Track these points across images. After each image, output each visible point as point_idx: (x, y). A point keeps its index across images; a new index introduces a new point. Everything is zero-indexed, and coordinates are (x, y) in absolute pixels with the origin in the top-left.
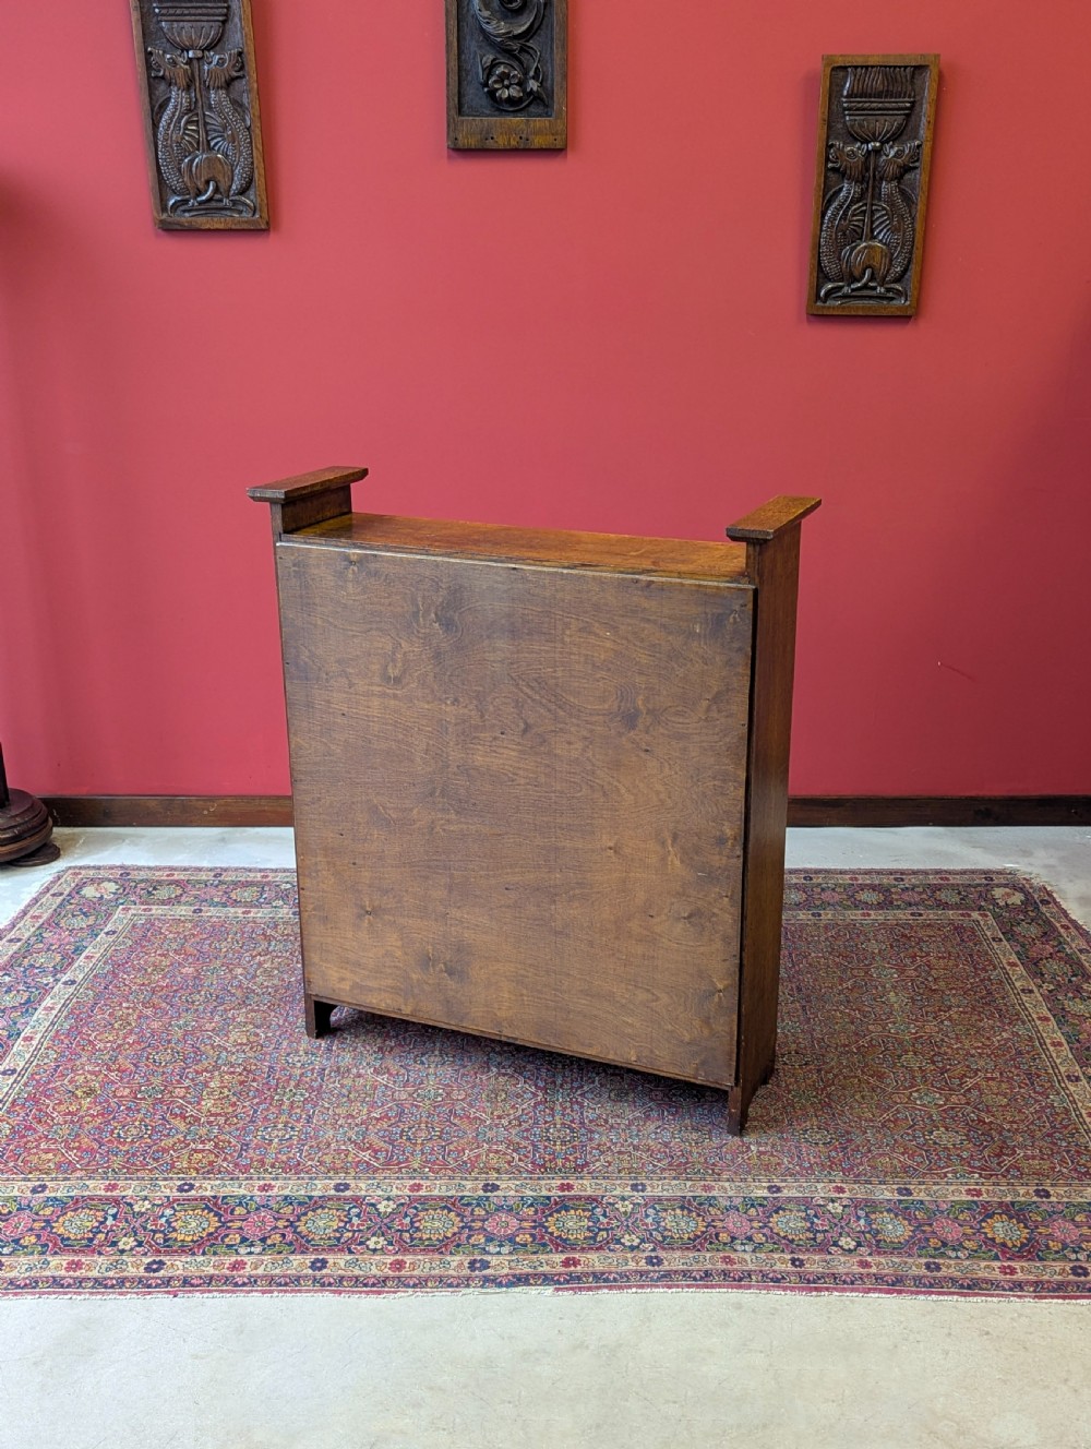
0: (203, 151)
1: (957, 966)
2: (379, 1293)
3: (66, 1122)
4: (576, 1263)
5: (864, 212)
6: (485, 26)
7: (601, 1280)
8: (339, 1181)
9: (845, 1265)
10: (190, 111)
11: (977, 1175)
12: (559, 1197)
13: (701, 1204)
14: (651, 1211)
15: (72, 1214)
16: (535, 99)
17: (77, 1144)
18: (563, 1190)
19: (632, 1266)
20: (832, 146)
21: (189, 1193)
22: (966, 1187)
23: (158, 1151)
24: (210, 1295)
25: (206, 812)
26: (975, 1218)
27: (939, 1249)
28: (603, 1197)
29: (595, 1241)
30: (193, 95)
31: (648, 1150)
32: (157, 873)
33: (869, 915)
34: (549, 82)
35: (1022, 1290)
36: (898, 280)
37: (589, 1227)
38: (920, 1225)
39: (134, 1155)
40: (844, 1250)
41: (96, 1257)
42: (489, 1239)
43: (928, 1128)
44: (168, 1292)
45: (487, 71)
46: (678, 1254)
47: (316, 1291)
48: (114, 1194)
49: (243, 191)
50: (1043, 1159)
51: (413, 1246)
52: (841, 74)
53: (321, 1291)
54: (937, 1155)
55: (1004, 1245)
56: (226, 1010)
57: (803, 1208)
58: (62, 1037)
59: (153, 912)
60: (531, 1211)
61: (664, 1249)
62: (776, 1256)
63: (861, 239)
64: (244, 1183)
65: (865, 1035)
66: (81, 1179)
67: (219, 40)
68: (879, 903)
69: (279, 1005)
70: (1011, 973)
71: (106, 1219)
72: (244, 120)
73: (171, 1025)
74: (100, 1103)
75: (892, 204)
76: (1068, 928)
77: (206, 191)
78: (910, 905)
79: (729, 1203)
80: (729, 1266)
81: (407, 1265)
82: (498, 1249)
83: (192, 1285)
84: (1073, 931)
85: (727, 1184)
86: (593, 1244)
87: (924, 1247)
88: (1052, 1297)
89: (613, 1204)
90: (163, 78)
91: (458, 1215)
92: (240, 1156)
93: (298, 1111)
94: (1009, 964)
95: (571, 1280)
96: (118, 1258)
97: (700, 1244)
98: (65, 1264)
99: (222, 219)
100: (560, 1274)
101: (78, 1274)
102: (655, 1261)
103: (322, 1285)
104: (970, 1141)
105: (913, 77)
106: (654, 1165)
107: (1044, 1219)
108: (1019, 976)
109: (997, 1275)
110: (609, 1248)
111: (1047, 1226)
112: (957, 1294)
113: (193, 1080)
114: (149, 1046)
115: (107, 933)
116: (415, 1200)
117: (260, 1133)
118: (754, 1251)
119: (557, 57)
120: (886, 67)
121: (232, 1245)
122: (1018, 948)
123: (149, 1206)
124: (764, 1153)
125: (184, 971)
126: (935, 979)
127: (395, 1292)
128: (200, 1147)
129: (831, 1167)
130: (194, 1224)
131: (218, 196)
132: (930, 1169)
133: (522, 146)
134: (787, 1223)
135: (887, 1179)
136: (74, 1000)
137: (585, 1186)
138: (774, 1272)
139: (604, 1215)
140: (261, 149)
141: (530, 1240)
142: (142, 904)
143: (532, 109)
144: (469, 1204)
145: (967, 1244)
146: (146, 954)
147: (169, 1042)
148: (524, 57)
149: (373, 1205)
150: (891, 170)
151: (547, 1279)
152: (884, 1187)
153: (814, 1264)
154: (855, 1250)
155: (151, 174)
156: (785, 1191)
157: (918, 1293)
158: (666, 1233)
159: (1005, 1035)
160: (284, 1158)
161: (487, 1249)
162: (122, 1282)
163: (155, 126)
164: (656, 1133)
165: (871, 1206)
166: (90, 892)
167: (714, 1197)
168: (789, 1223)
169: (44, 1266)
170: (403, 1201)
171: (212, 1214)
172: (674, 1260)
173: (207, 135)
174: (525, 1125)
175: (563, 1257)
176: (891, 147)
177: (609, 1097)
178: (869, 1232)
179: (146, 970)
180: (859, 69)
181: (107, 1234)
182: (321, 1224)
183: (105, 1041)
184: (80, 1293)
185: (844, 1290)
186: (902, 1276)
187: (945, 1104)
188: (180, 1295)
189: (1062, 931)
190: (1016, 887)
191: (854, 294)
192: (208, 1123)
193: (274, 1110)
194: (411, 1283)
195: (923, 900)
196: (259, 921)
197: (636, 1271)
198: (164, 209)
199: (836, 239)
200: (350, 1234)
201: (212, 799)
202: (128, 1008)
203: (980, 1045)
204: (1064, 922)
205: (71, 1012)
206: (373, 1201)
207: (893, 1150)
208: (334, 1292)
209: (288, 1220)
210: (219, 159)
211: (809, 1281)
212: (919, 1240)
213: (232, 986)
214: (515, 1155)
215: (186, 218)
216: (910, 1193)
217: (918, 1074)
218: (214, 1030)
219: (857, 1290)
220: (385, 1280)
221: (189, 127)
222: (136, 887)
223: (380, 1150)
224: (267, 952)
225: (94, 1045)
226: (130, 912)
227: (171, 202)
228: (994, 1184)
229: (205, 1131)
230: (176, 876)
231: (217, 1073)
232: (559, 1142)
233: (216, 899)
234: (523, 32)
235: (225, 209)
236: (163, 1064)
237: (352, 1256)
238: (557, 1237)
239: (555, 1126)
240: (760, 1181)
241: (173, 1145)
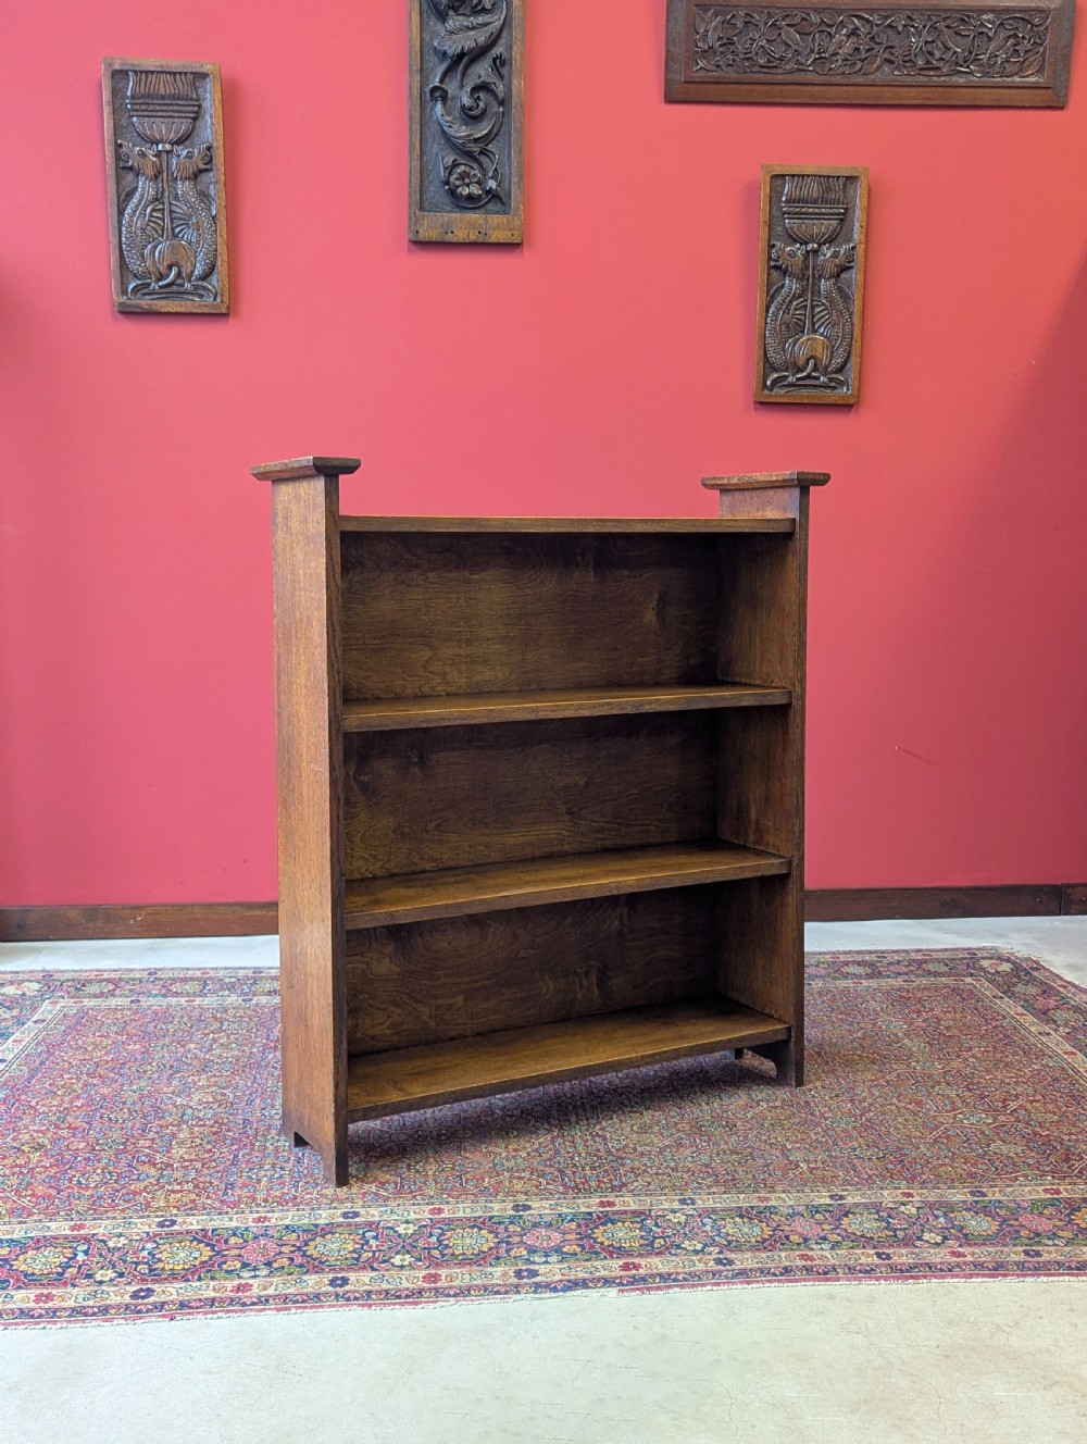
0: (168, 238)
1: (966, 1017)
2: (416, 1304)
3: (14, 1174)
4: (636, 1267)
5: (806, 306)
6: (446, 129)
7: (668, 1280)
8: (346, 1210)
9: (937, 1256)
10: (156, 199)
11: (1050, 1178)
12: (601, 1212)
13: (760, 1213)
14: (706, 1220)
15: (35, 1252)
16: (493, 196)
17: (30, 1192)
18: (604, 1207)
19: (700, 1267)
20: (773, 246)
21: (172, 1228)
22: (1042, 1188)
23: (128, 1194)
24: (215, 1316)
25: (132, 922)
26: (1061, 1213)
27: (1033, 1238)
28: (650, 1211)
29: (653, 1247)
30: (160, 185)
31: (688, 1171)
32: (84, 974)
33: (860, 983)
34: (507, 183)
36: (839, 371)
37: (642, 1236)
38: (1005, 1220)
39: (100, 1198)
40: (931, 1243)
41: (70, 1289)
43: (983, 1141)
44: (163, 1316)
45: (447, 171)
46: (749, 1255)
47: (341, 1306)
48: (82, 1232)
49: (205, 277)
51: (446, 1261)
52: (779, 182)
53: (347, 1305)
54: (1001, 1162)
56: (183, 1077)
57: (873, 1211)
59: (84, 1004)
60: (573, 1225)
61: (731, 1251)
62: (858, 1252)
63: (803, 332)
64: (235, 1216)
65: (890, 1072)
66: (40, 1221)
67: (190, 135)
68: (868, 974)
69: (243, 1071)
70: (1022, 1020)
71: (76, 1255)
72: (210, 210)
73: (123, 1090)
74: (52, 1156)
75: (831, 301)
76: (1066, 987)
77: (168, 276)
78: (900, 974)
79: (791, 1211)
80: (809, 1262)
81: (443, 1278)
82: (544, 1259)
83: (191, 1308)
84: (1073, 990)
85: (784, 1195)
86: (650, 1249)
87: (1016, 1238)
89: (664, 1216)
90: (131, 168)
91: (491, 1232)
92: (226, 1194)
93: (286, 1154)
94: (1017, 1014)
95: (635, 1282)
96: (96, 1288)
97: (771, 1245)
98: (32, 1297)
99: (183, 303)
100: (621, 1277)
101: (50, 1304)
102: (725, 1261)
103: (346, 1299)
104: (1032, 1150)
105: (845, 187)
106: (698, 1183)
108: (1032, 1024)
110: (670, 1253)
112: (1068, 1275)
113: (157, 1133)
114: (101, 1107)
115: (36, 1022)
116: (438, 1222)
117: (245, 1174)
118: (832, 1248)
119: (514, 161)
120: (820, 176)
121: (233, 1271)
122: (1022, 1003)
123: (126, 1242)
124: (816, 1169)
125: (129, 1048)
126: (947, 1028)
127: (435, 1302)
128: (178, 1187)
129: (891, 1177)
130: (183, 1255)
131: (179, 281)
132: (999, 1175)
133: (481, 241)
134: (861, 1224)
135: (956, 1184)
136: (7, 1075)
137: (630, 1203)
138: (861, 1265)
139: (657, 1225)
140: (225, 237)
141: (579, 1249)
142: (72, 997)
143: (489, 207)
144: (500, 1223)
145: (1061, 1233)
146: (83, 1036)
147: (124, 1103)
148: (483, 159)
149: (392, 1228)
150: (830, 268)
151: (607, 1282)
152: (955, 1191)
153: (902, 1256)
154: (943, 1242)
155: (114, 259)
156: (849, 1199)
157: (1024, 1276)
158: (729, 1238)
159: (1035, 1067)
160: (278, 1193)
161: (531, 1259)
163: (121, 213)
164: (692, 1157)
165: (949, 1208)
166: (10, 990)
167: (773, 1207)
168: (865, 1224)
169: (7, 1300)
170: (424, 1223)
171: (203, 1245)
172: (745, 1260)
173: (172, 223)
174: (545, 1156)
175: (621, 1262)
176: (828, 249)
178: (953, 1228)
179: (85, 1048)
180: (796, 177)
181: (80, 1267)
182: (334, 1246)
183: (48, 1105)
184: (55, 1322)
185: (943, 1277)
186: (1002, 1262)
187: (994, 1122)
188: (179, 1317)
189: (1061, 989)
190: (1002, 959)
191: (799, 383)
192: (183, 1167)
193: (258, 1154)
194: (452, 1293)
195: (912, 971)
196: (206, 1007)
197: (707, 1272)
198: (124, 292)
199: (780, 331)
200: (370, 1254)
201: (138, 908)
202: (71, 1078)
203: (1013, 1075)
204: (1060, 983)
205: (6, 1084)
206: (389, 1225)
207: (953, 1160)
208: (363, 1305)
209: (294, 1246)
210: (183, 246)
212: (1009, 1232)
213: (186, 1058)
214: (541, 1180)
215: (145, 302)
216: (985, 1195)
217: (957, 1100)
218: (173, 1093)
219: (957, 1276)
220: (421, 1292)
221: (154, 214)
222: (61, 985)
223: (388, 1182)
224: (220, 1030)
225: (36, 1110)
226: (58, 1007)
227: (131, 287)
228: (1070, 1184)
229: (181, 1174)
230: (105, 976)
231: (184, 1126)
232: (587, 1168)
233: (154, 992)
234: (482, 137)
235: (185, 293)
236: (121, 1121)
237: (377, 1273)
238: (609, 1246)
239: (580, 1155)
240: (818, 1191)
241: (145, 1188)
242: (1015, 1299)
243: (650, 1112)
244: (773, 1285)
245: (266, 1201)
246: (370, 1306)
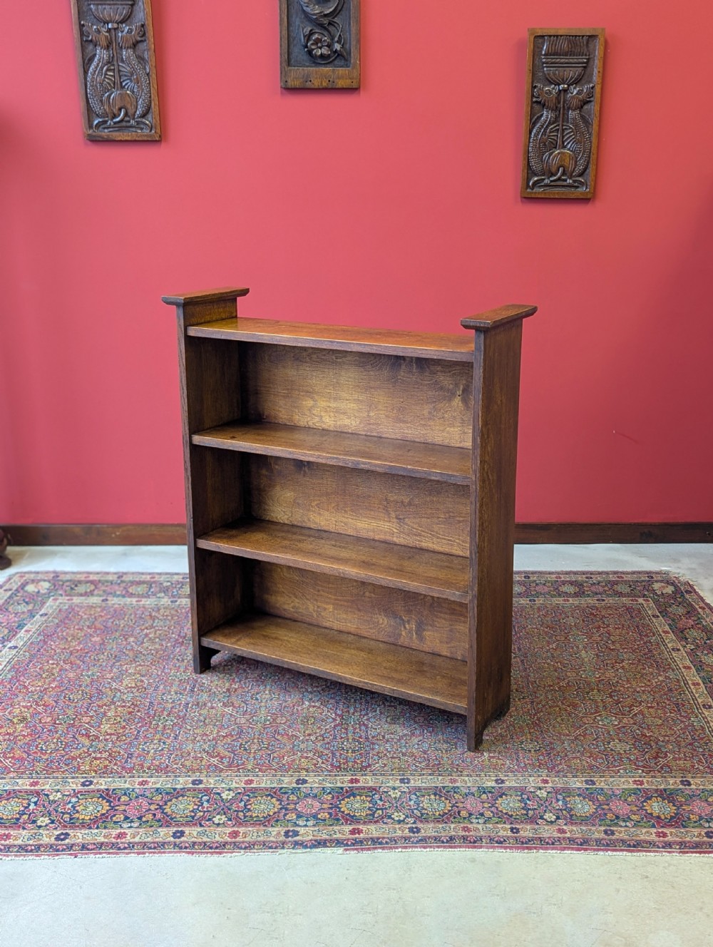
0: (118, 89)
1: (628, 633)
2: (220, 853)
3: (5, 740)
4: (360, 832)
5: (558, 129)
6: (305, 8)
7: (377, 843)
8: (195, 778)
9: (548, 832)
10: (109, 62)
11: (640, 771)
12: (349, 787)
13: (448, 792)
14: (413, 797)
15: (6, 802)
16: (338, 55)
17: (12, 755)
18: (352, 783)
19: (399, 833)
20: (535, 87)
21: (90, 787)
22: (633, 779)
24: (101, 856)
25: (113, 535)
26: (639, 800)
27: (614, 820)
28: (380, 787)
29: (374, 817)
30: (111, 52)
31: (412, 756)
32: (78, 576)
33: (568, 601)
34: (348, 45)
35: (671, 847)
36: (581, 175)
37: (370, 807)
38: (601, 805)
39: (52, 761)
40: (547, 821)
41: (21, 831)
42: (299, 816)
43: (607, 740)
44: (71, 854)
45: (306, 38)
46: (431, 825)
47: (176, 852)
48: (36, 788)
49: (144, 115)
50: (686, 760)
51: (246, 821)
52: (540, 41)
53: (179, 852)
54: (613, 757)
55: (659, 817)
56: (121, 665)
57: (519, 793)
58: (6, 684)
59: (74, 601)
60: (329, 797)
61: (421, 822)
62: (499, 826)
63: (556, 148)
64: (129, 780)
65: (564, 679)
66: (14, 778)
67: (129, 17)
68: (575, 593)
69: (158, 662)
70: (664, 638)
71: (29, 805)
72: (145, 69)
73: (82, 675)
74: (30, 727)
75: (576, 125)
76: (704, 609)
77: (119, 115)
78: (597, 594)
79: (468, 791)
80: (467, 833)
81: (241, 834)
82: (305, 823)
83: (88, 849)
84: (708, 612)
85: (467, 778)
86: (372, 819)
87: (603, 820)
88: (692, 852)
89: (387, 792)
90: (91, 41)
91: (278, 800)
92: (126, 762)
93: (169, 731)
94: (664, 632)
95: (357, 844)
96: (36, 831)
97: (447, 818)
99: (130, 134)
100: (348, 839)
101: (7, 842)
102: (415, 830)
103: (180, 848)
104: (636, 749)
105: (587, 43)
106: (416, 766)
107: (686, 800)
108: (671, 640)
109: (653, 837)
110: (383, 822)
111: (689, 805)
112: (626, 850)
113: (95, 711)
114: (66, 689)
115: (41, 615)
116: (248, 791)
117: (141, 747)
118: (484, 823)
119: (353, 29)
120: (570, 36)
121: (118, 822)
122: (670, 622)
123: (61, 796)
124: (493, 757)
125: (93, 639)
126: (613, 642)
127: (232, 853)
128: (99, 755)
129: (539, 767)
130: (91, 808)
131: (127, 119)
132: (608, 767)
133: (330, 87)
134: (508, 804)
135: (578, 774)
136: (16, 659)
137: (367, 781)
138: (499, 836)
139: (381, 800)
140: (156, 88)
141: (328, 816)
142: (67, 595)
143: (336, 62)
144: (285, 793)
145: (633, 817)
146: (68, 628)
147: (80, 686)
148: (331, 29)
149: (219, 794)
150: (575, 102)
151: (339, 843)
152: (576, 779)
153: (527, 831)
155: (83, 104)
156: (507, 783)
157: (598, 850)
158: (423, 811)
159: (660, 678)
160: (157, 763)
161: (297, 822)
162: (38, 848)
163: (86, 72)
164: (418, 744)
165: (567, 792)
166: (31, 588)
167: (458, 787)
168: (509, 804)
170: (240, 791)
171: (105, 801)
172: (428, 829)
173: (120, 78)
174: (328, 740)
175: (351, 828)
176: (575, 88)
177: (386, 721)
178: (565, 810)
179: (67, 639)
180: (552, 37)
181: (30, 815)
182: (181, 807)
183: (35, 686)
184: (8, 856)
185: (547, 849)
186: (587, 839)
187: (619, 724)
188: (79, 856)
189: (700, 610)
190: (669, 582)
191: (552, 184)
192: (105, 740)
193: (152, 731)
194: (243, 846)
195: (605, 591)
196: (147, 606)
197: (402, 837)
198: (91, 127)
199: (539, 147)
200: (202, 814)
201: (118, 526)
202: (53, 664)
203: (643, 685)
204: (701, 604)
205: (13, 667)
206: (219, 791)
207: (582, 754)
208: (189, 853)
209: (158, 805)
210: (128, 95)
211: (523, 843)
212: (600, 815)
213: (126, 649)
214: (319, 759)
215: (105, 133)
216: (594, 783)
217: (601, 704)
218: (112, 678)
219: (556, 849)
220: (225, 844)
221: (109, 73)
222: (63, 585)
223: (225, 757)
224: (152, 627)
225: (28, 689)
226: (58, 601)
227: (96, 122)
228: (652, 777)
229: (103, 745)
230: (92, 578)
231: (113, 707)
232: (350, 751)
233: (118, 593)
234: (331, 12)
235: (131, 127)
236: (76, 701)
237: (202, 829)
238: (347, 815)
239: (348, 741)
240: (489, 776)
241: (80, 755)
242: (588, 868)
243: (401, 706)
244: (440, 849)
245: (149, 768)
246: (193, 853)
